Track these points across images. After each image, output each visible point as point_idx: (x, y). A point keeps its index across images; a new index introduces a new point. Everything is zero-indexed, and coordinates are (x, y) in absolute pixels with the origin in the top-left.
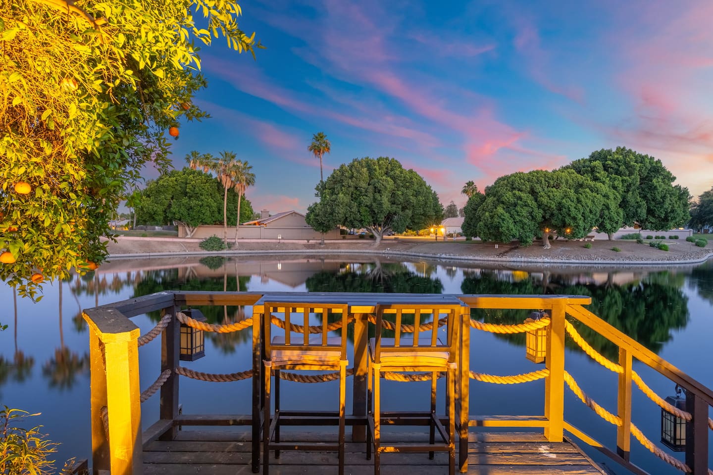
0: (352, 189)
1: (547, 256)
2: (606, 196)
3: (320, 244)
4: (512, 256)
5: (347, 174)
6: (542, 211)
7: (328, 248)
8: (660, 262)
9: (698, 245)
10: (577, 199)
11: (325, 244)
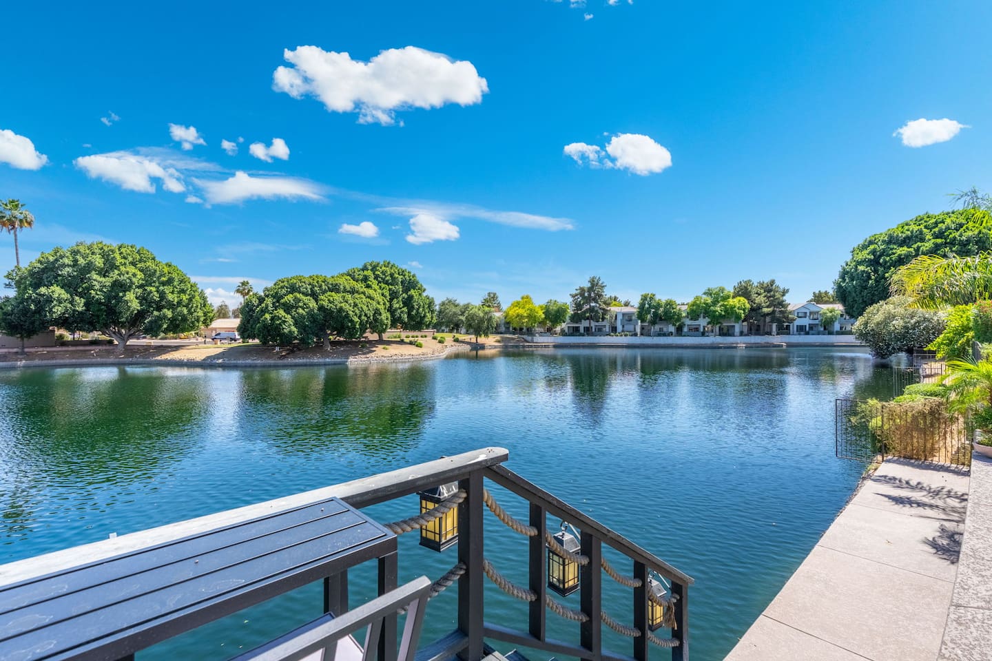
1: (328, 356)
2: (377, 302)
3: (17, 353)
4: (294, 358)
6: (323, 314)
7: (32, 359)
9: (440, 342)
10: (354, 303)
11: (26, 353)
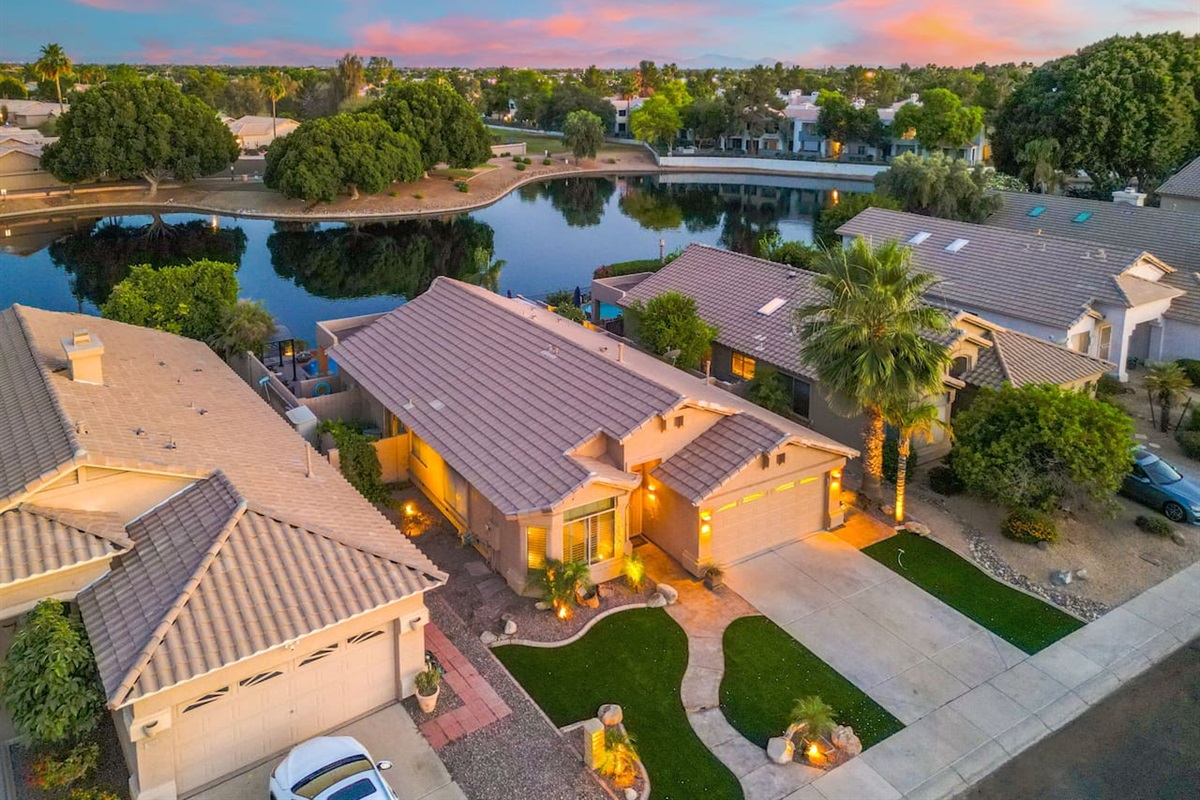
0: (114, 130)
1: (352, 210)
2: (404, 148)
3: (68, 196)
4: (318, 212)
5: (105, 111)
6: (342, 169)
7: (82, 204)
8: (453, 209)
9: (519, 167)
10: (376, 155)
11: (76, 196)
